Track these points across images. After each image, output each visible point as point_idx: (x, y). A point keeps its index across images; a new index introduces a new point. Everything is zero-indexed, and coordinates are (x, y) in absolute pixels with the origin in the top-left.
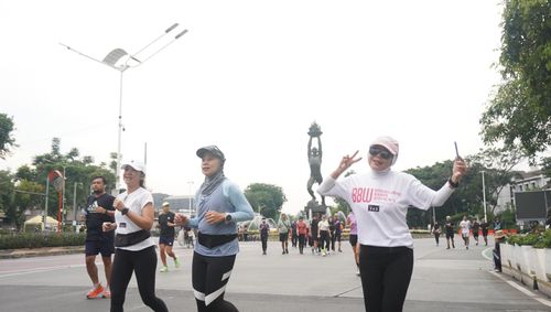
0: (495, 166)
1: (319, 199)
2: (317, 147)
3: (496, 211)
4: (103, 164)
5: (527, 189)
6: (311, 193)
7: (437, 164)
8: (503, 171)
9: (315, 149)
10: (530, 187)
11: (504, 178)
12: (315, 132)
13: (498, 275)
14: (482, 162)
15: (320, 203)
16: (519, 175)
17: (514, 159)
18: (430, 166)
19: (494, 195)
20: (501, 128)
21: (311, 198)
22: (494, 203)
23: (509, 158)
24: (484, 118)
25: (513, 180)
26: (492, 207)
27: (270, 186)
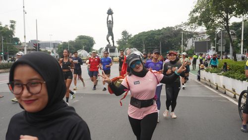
0: (187, 30)
1: (112, 44)
2: (111, 20)
3: (187, 49)
4: (6, 26)
5: (200, 40)
6: (108, 41)
7: (163, 28)
8: (190, 32)
9: (110, 21)
10: (201, 39)
11: (191, 35)
12: (110, 12)
13: (200, 83)
14: (182, 28)
15: (112, 46)
16: (197, 34)
17: (195, 27)
18: (160, 29)
19: (186, 42)
20: (197, 18)
21: (108, 43)
22: (186, 45)
23: (193, 27)
24: (191, 13)
25: (194, 36)
26: (185, 47)
27: (87, 37)
